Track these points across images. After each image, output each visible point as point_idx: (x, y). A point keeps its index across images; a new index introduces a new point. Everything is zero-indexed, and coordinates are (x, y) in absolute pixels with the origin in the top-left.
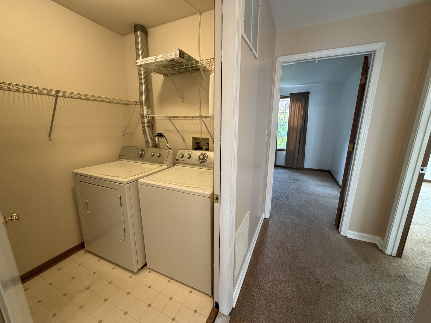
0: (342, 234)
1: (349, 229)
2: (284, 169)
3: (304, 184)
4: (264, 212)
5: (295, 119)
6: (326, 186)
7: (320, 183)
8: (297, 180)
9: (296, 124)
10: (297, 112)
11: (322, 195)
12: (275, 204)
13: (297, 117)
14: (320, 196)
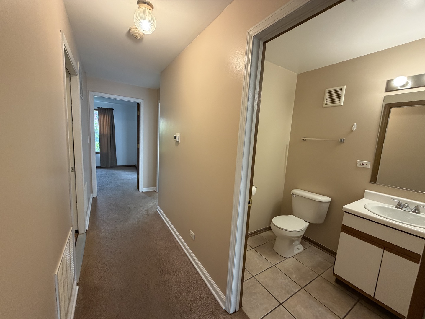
0: (141, 191)
1: (143, 187)
2: (101, 169)
3: (118, 175)
4: (92, 193)
5: (105, 128)
6: (133, 174)
7: (129, 173)
8: (113, 174)
9: (105, 132)
10: (105, 123)
11: (131, 178)
12: (100, 189)
13: (106, 126)
14: (129, 179)
